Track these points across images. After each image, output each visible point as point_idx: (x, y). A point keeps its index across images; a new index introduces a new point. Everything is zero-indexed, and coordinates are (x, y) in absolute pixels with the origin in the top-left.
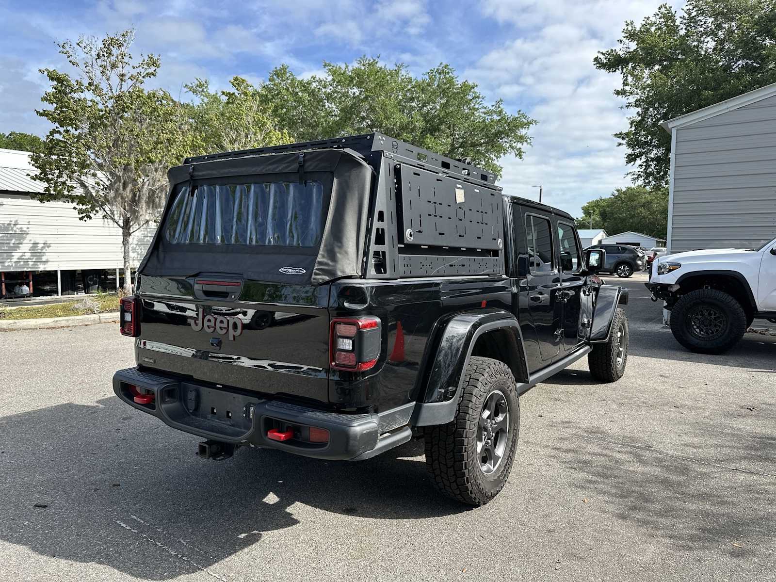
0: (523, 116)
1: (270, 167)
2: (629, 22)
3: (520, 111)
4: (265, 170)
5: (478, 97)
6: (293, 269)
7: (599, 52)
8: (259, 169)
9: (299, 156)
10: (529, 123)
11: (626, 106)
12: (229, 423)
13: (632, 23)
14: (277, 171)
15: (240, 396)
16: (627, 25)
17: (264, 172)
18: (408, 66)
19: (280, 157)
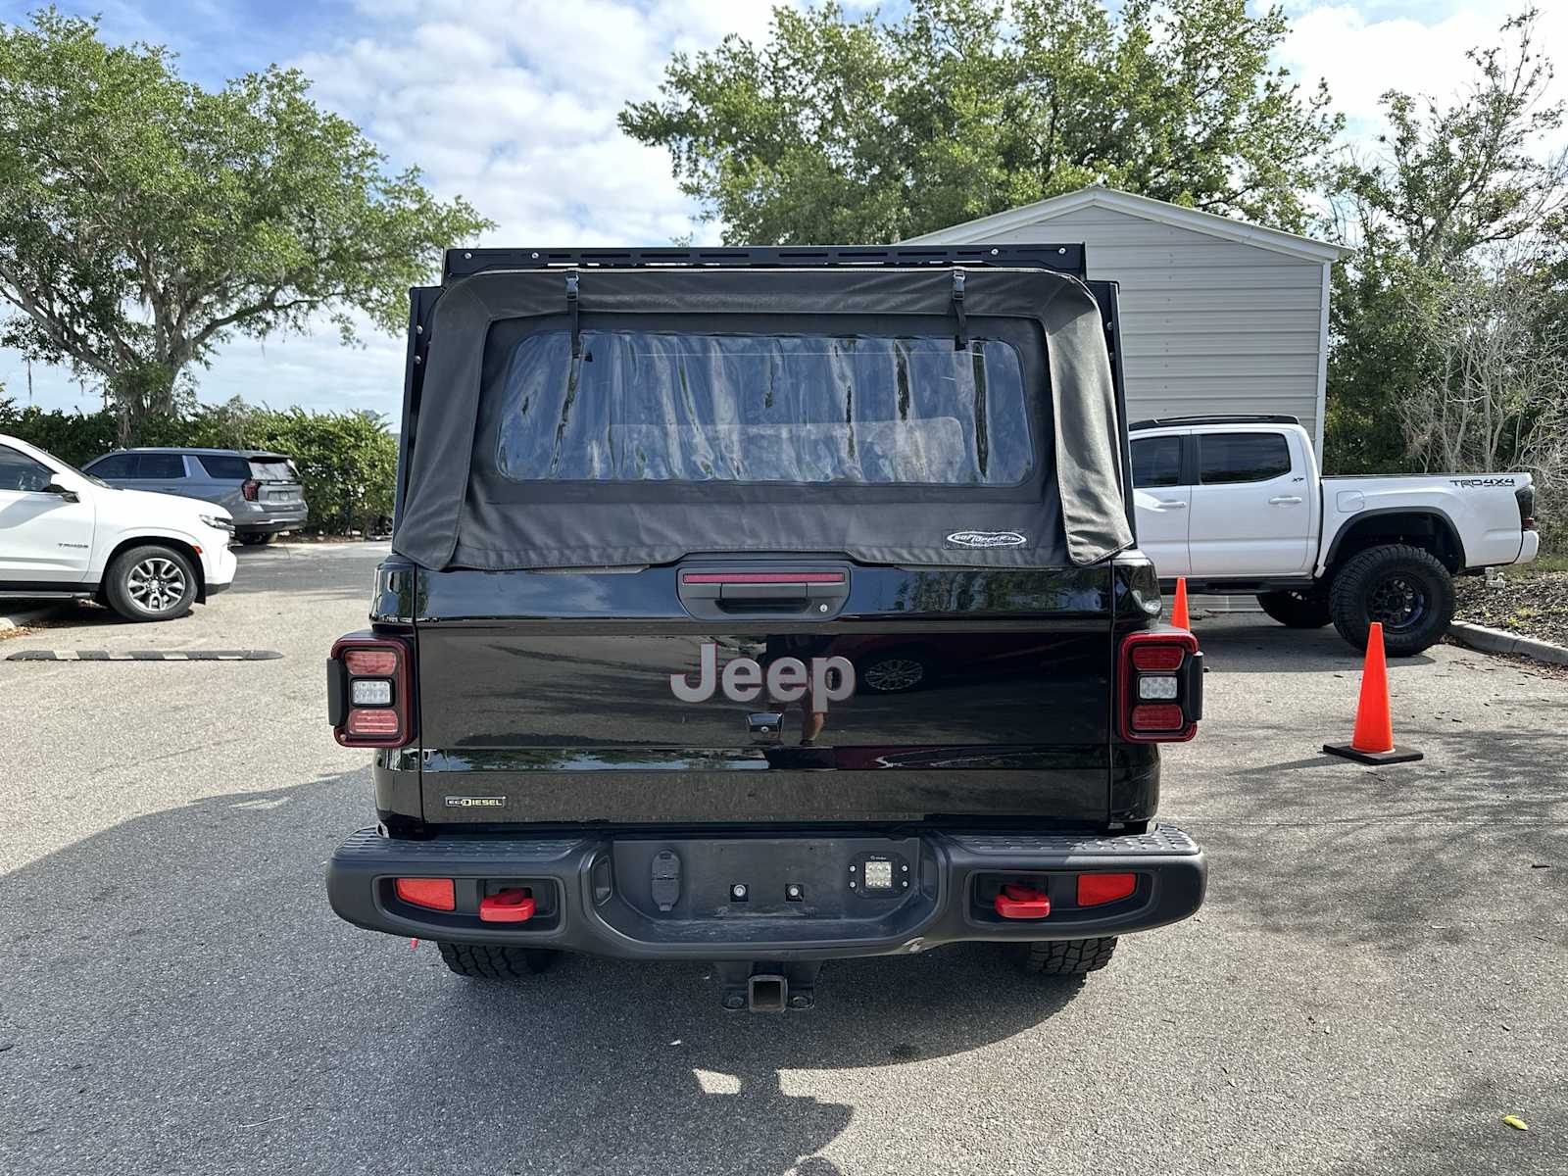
0: (466, 209)
1: (858, 299)
2: (678, 56)
3: (459, 197)
4: (842, 304)
5: (372, 154)
6: (984, 536)
7: (628, 103)
8: (825, 302)
9: (953, 280)
10: (478, 226)
11: (702, 217)
12: (796, 913)
13: (684, 58)
14: (880, 309)
15: (832, 842)
16: (676, 60)
17: (839, 309)
18: (178, 55)
19: (887, 278)
